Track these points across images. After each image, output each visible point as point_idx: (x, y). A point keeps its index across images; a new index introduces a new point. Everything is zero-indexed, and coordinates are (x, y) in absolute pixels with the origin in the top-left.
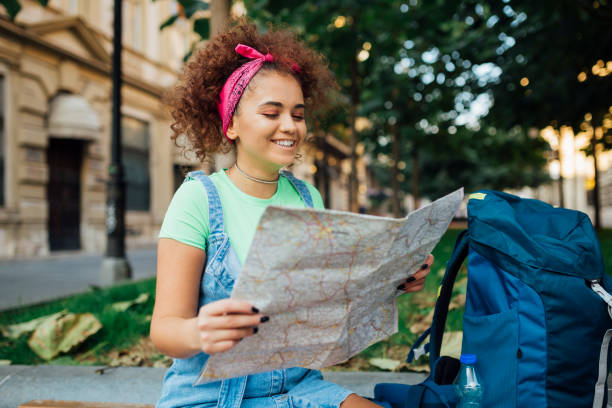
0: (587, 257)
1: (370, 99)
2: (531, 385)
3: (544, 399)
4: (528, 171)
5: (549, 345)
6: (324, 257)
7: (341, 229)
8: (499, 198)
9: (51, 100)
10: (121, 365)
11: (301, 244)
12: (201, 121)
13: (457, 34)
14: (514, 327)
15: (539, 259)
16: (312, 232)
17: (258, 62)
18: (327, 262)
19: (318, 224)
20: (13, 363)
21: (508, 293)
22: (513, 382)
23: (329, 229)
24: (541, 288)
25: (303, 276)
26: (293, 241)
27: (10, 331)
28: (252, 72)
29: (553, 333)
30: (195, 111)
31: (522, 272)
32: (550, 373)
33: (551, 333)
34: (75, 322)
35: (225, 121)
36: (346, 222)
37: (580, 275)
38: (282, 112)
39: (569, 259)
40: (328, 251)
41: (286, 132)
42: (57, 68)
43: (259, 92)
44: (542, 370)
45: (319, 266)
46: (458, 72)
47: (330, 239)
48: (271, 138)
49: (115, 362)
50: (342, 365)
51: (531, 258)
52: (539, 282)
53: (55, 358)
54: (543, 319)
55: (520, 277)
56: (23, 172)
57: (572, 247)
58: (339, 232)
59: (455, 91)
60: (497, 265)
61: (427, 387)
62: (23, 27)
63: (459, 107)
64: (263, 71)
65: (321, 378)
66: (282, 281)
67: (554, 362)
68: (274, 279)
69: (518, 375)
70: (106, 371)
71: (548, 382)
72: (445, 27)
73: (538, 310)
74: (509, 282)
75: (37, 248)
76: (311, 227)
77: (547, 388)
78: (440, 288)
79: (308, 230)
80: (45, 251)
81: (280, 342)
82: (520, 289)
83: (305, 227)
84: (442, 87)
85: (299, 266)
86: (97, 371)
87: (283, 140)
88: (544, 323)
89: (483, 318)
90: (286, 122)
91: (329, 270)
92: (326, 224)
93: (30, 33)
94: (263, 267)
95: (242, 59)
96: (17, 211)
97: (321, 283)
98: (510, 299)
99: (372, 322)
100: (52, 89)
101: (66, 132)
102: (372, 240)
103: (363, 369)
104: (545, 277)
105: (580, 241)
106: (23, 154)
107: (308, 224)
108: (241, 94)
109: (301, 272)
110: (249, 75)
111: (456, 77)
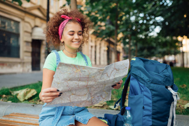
0: (167, 79)
1: (122, 28)
2: (147, 117)
3: (151, 122)
4: (173, 50)
5: (153, 106)
6: (78, 78)
7: (83, 70)
8: (140, 60)
9: (33, 29)
10: (39, 104)
11: (70, 74)
12: (54, 37)
13: (149, 8)
14: (142, 99)
15: (150, 79)
16: (74, 71)
17: (68, 20)
18: (80, 79)
19: (76, 68)
20: (12, 102)
21: (141, 89)
22: (142, 116)
23: (79, 70)
24: (151, 88)
25: (72, 83)
26: (68, 73)
27: (14, 93)
28: (66, 23)
29: (154, 102)
30: (52, 35)
31: (145, 83)
32: (153, 114)
33: (153, 102)
34: (30, 91)
35: (60, 37)
36: (85, 68)
37: (163, 84)
38: (75, 33)
39: (160, 79)
40: (80, 76)
41: (76, 39)
42: (34, 20)
43: (68, 28)
44: (151, 113)
45: (77, 80)
46: (151, 19)
47: (80, 73)
48: (72, 41)
49: (38, 103)
50: (101, 107)
51: (148, 79)
52: (150, 86)
53: (23, 101)
54: (151, 97)
55: (144, 84)
56: (25, 49)
57: (162, 76)
58: (82, 71)
59: (149, 25)
60: (138, 80)
61: (118, 116)
62: (25, 8)
63: (151, 30)
64: (69, 22)
65: (88, 111)
66: (65, 84)
67: (154, 111)
68: (63, 83)
69: (143, 114)
70: (35, 106)
71: (152, 117)
72: (145, 6)
73: (150, 95)
74: (141, 86)
75: (29, 70)
76: (74, 69)
77: (152, 119)
78: (124, 86)
79: (73, 70)
80: (30, 71)
81: (68, 101)
82: (144, 88)
83: (72, 69)
84: (145, 24)
85: (71, 80)
86: (32, 105)
87: (75, 41)
88: (151, 99)
89: (133, 96)
90: (76, 36)
91: (81, 82)
92: (78, 68)
93: (27, 10)
94: (59, 79)
95: (63, 19)
96: (23, 59)
97: (78, 85)
98: (142, 91)
99: (101, 96)
100: (33, 25)
101: (36, 38)
102: (93, 74)
103: (107, 109)
104: (152, 85)
105: (165, 74)
106: (25, 44)
107: (73, 68)
108: (63, 29)
109: (71, 82)
110: (65, 24)
111: (150, 21)
